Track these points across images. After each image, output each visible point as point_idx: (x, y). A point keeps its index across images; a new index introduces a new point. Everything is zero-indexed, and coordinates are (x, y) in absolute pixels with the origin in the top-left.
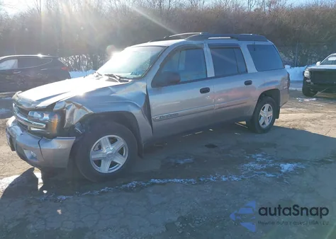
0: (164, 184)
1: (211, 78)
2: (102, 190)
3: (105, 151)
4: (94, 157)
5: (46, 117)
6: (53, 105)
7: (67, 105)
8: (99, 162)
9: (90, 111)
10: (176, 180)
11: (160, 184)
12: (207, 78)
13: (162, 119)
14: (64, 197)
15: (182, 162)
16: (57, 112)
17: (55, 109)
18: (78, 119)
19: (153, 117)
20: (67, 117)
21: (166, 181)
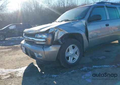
0: (100, 68)
1: (109, 20)
2: (72, 71)
3: (71, 53)
4: (67, 55)
5: (44, 36)
6: (49, 30)
7: (55, 29)
8: (68, 58)
9: (67, 32)
10: (105, 66)
11: (98, 68)
12: (107, 20)
13: (93, 37)
14: (55, 76)
15: (101, 58)
16: (51, 33)
17: (50, 32)
18: (61, 37)
19: (89, 37)
20: (56, 35)
21: (100, 66)
